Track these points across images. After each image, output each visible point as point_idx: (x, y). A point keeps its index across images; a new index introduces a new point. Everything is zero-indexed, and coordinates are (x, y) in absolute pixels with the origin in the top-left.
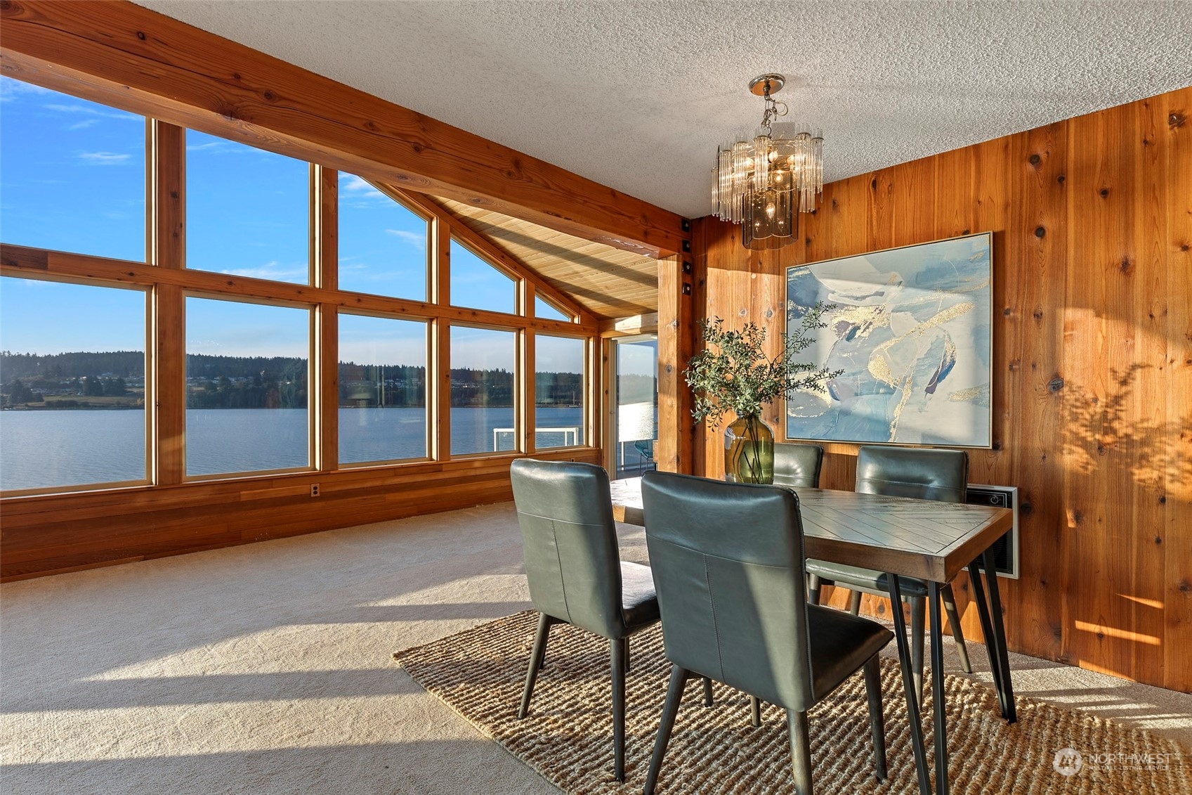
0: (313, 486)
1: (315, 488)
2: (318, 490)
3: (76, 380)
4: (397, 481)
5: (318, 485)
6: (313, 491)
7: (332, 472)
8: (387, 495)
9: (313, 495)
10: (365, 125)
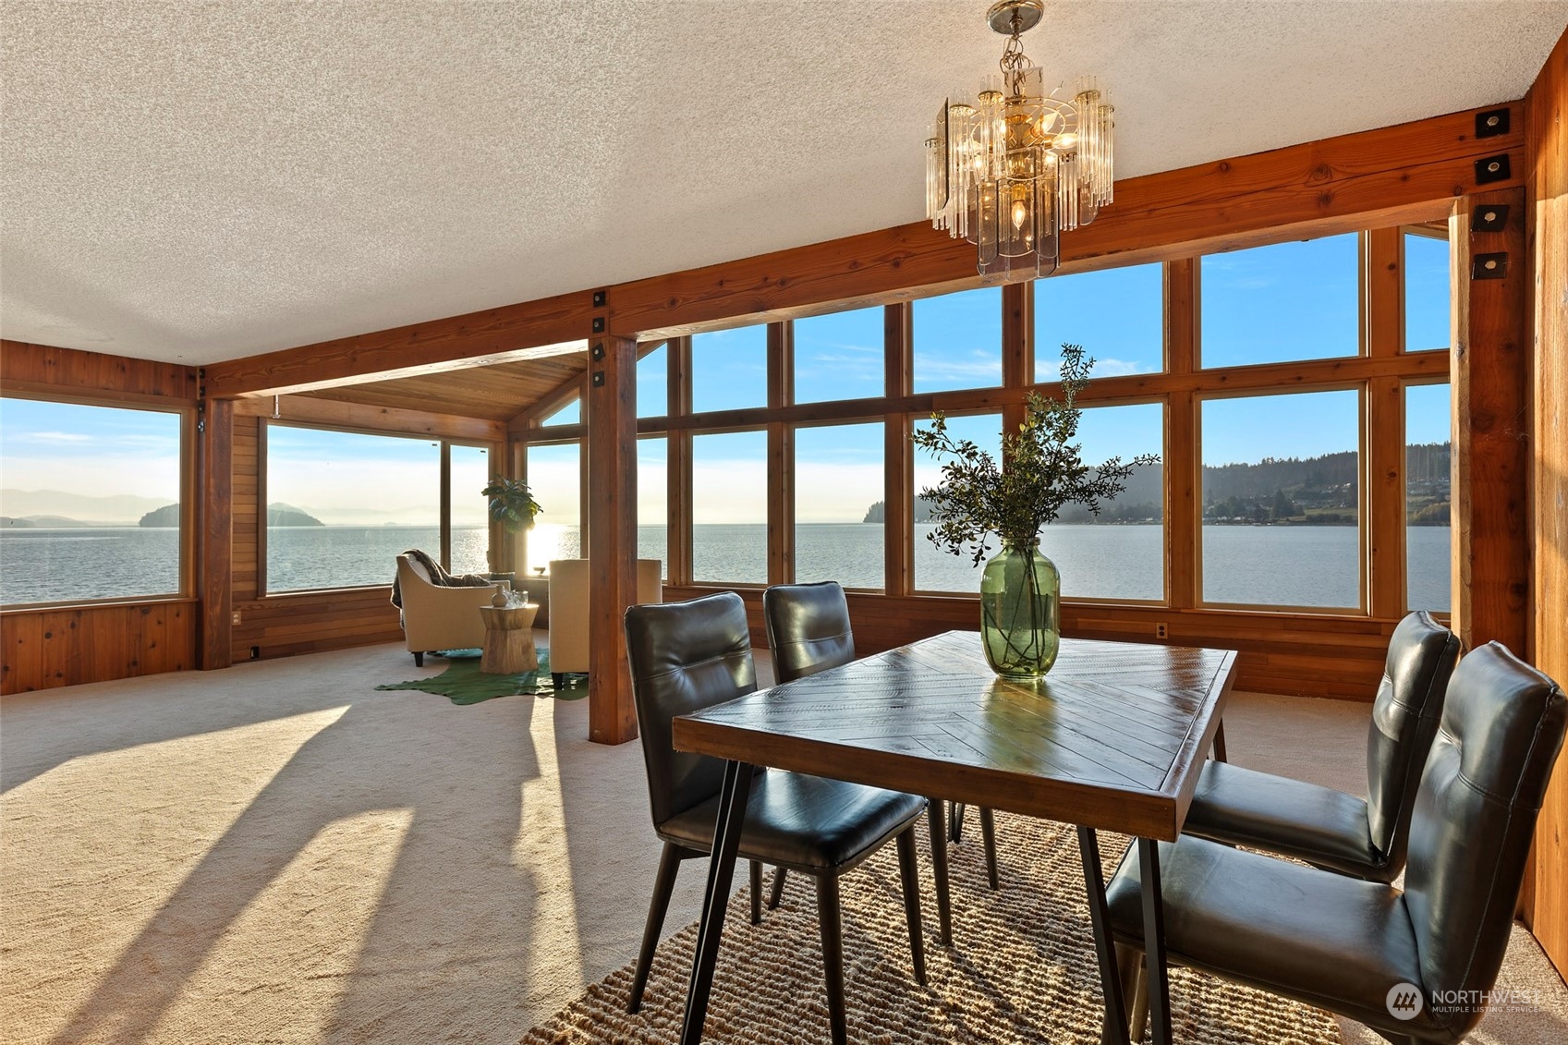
0: (1158, 625)
1: (1162, 628)
2: (1165, 631)
3: (1339, 487)
4: (1288, 637)
5: (1165, 625)
6: (1158, 631)
7: (1182, 611)
8: (1270, 656)
9: (1158, 636)
10: (850, 267)
